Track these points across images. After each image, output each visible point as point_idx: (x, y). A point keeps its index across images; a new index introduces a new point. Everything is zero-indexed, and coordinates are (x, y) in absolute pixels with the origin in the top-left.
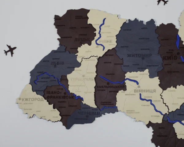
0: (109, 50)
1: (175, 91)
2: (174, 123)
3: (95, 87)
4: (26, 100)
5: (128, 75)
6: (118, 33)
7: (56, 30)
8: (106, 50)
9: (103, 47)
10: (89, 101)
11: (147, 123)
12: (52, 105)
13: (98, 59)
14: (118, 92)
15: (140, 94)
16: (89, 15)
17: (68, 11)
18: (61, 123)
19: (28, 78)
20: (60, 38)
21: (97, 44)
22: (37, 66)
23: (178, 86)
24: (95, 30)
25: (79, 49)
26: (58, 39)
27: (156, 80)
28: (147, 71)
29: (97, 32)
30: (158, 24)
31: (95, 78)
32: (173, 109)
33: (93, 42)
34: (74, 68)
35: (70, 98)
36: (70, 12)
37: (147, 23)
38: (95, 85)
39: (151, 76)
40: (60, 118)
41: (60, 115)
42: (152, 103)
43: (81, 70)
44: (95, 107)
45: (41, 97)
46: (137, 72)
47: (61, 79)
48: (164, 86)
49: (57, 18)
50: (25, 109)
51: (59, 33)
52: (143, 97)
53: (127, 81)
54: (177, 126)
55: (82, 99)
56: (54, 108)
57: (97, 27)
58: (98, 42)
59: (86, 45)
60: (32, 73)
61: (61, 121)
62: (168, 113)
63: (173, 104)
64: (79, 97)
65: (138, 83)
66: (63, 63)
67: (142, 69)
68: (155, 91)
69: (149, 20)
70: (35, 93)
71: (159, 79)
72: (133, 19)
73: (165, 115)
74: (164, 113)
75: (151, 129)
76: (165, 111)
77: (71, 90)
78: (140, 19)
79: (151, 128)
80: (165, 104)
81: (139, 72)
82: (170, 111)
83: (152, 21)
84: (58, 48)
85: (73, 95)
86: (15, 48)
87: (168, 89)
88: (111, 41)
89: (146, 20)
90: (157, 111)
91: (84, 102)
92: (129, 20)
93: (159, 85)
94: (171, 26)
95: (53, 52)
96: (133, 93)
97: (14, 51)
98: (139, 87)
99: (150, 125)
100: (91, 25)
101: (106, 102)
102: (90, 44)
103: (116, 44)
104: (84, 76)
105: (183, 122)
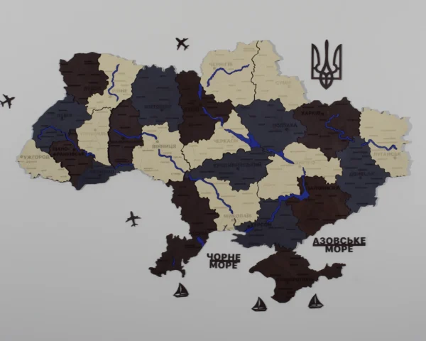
0: (123, 101)
1: (196, 146)
2: (196, 181)
3: (108, 143)
4: (29, 157)
5: (145, 129)
6: (133, 81)
7: (62, 76)
8: (120, 101)
9: (116, 98)
10: (102, 157)
11: (167, 181)
12: (60, 163)
13: (112, 111)
14: (134, 147)
15: (159, 150)
16: (100, 60)
17: (76, 55)
18: (70, 184)
19: (30, 132)
20: (66, 86)
21: (109, 93)
22: (41, 119)
23: (200, 141)
24: (108, 78)
25: (89, 99)
26: (65, 87)
27: (177, 134)
28: (166, 124)
29: (109, 80)
30: (178, 71)
31: (108, 132)
32: (195, 165)
33: (106, 91)
34: (84, 121)
35: (80, 154)
36: (77, 56)
37: (166, 70)
38: (107, 139)
39: (171, 130)
40: (69, 177)
41: (69, 174)
42: (173, 159)
43: (91, 124)
44: (109, 164)
45: (46, 154)
46: (155, 125)
47: (70, 133)
48: (185, 140)
49: (62, 63)
50: (28, 168)
51: (65, 80)
52: (162, 153)
53: (144, 136)
54: (199, 184)
55: (94, 156)
56: (62, 166)
57: (109, 74)
58: (111, 91)
59: (98, 94)
60: (35, 127)
61: (70, 181)
62: (189, 171)
63: (195, 160)
64: (90, 154)
65: (156, 138)
66: (71, 115)
67: (161, 123)
68: (175, 146)
69: (168, 66)
70: (39, 149)
71: (180, 132)
72: (150, 65)
73: (186, 173)
74: (185, 171)
75: (171, 189)
76: (186, 168)
77: (82, 145)
78: (158, 65)
79: (171, 187)
80: (187, 160)
81: (157, 125)
82: (192, 168)
83: (172, 69)
84: (65, 98)
85: (83, 152)
86: (13, 98)
87: (190, 144)
88: (125, 91)
89: (164, 66)
90: (177, 168)
91: (96, 160)
92: (146, 67)
93: (180, 140)
94: (193, 74)
95: (59, 102)
96: (151, 149)
97: (12, 102)
98: (157, 142)
99: (170, 183)
100: (102, 72)
101: (121, 159)
102: (102, 94)
103: (131, 94)
104: (95, 130)
105: (206, 179)
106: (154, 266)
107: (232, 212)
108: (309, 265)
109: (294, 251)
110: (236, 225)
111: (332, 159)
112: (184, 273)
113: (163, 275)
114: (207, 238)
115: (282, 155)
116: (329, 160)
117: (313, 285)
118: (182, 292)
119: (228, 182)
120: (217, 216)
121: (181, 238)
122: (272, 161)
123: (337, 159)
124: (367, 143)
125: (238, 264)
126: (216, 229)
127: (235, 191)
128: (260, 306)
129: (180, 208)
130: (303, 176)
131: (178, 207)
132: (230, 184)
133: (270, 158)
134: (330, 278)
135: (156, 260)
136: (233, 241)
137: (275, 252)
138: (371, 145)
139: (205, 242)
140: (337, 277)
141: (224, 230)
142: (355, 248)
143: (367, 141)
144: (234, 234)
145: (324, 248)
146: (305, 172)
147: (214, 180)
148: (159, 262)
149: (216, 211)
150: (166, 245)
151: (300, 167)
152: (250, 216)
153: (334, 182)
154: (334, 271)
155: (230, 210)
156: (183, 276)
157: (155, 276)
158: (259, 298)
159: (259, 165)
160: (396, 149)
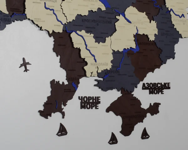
2: (71, 33)
11: (51, 32)
15: (45, 3)
32: (70, 19)
42: (55, 12)
44: (7, 13)
52: (47, 7)
54: (73, 35)
62: (66, 23)
73: (65, 25)
74: (64, 23)
80: (64, 14)
82: (68, 21)
90: (58, 20)
96: (39, 1)
99: (53, 34)
101: (15, 9)
105: (78, 32)
106: (42, 109)
107: (96, 61)
108: (141, 104)
109: (132, 93)
110: (98, 72)
111: (152, 21)
112: (63, 114)
113: (49, 117)
114: (79, 83)
115: (124, 16)
116: (150, 22)
117: (144, 120)
118: (62, 131)
119: (92, 35)
120: (86, 64)
121: (61, 83)
122: (118, 20)
123: (155, 21)
124: (170, 11)
125: (99, 105)
126: (85, 76)
127: (97, 43)
128: (113, 140)
129: (59, 57)
130: (137, 34)
131: (57, 56)
132: (94, 37)
133: (117, 17)
134: (152, 114)
135: (44, 104)
136: (95, 85)
137: (121, 95)
138: (171, 13)
139: (78, 86)
140: (156, 114)
141: (91, 76)
142: (165, 91)
143: (169, 10)
144: (95, 80)
145: (148, 91)
146: (138, 30)
147: (83, 33)
148: (46, 105)
149: (86, 60)
150: (50, 90)
151: (135, 26)
152: (107, 64)
153: (154, 40)
154: (154, 109)
155: (95, 59)
156: (63, 117)
157: (43, 118)
158: (112, 133)
159: (110, 22)
160: (184, 17)
